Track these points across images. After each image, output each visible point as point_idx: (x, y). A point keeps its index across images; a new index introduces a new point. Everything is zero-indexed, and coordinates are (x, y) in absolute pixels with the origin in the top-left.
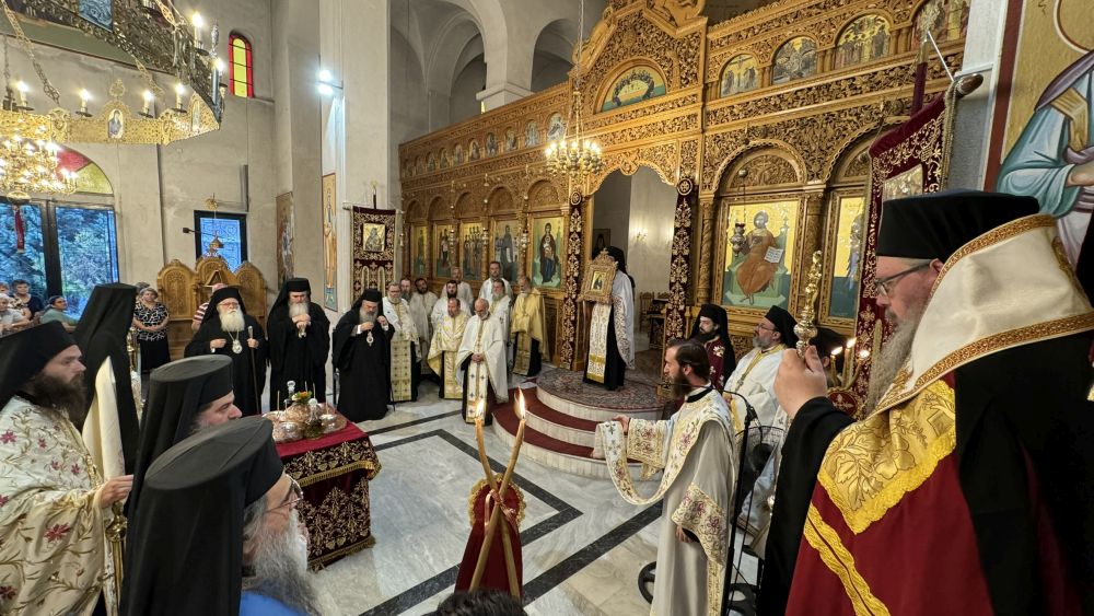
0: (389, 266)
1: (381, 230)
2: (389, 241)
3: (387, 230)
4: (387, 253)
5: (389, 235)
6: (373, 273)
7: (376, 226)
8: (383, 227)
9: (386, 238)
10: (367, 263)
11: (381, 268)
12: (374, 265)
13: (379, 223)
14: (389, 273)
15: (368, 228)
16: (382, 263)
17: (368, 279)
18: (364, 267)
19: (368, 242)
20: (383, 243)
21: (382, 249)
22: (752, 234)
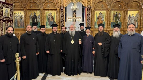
1: (9, 10)
2: (11, 14)
3: (10, 10)
4: (11, 18)
7: (7, 8)
8: (9, 9)
9: (10, 13)
11: (9, 23)
12: (7, 22)
13: (8, 7)
14: (12, 24)
16: (9, 21)
17: (5, 26)
18: (4, 22)
19: (5, 14)
20: (9, 14)
21: (9, 17)
22: (99, 16)
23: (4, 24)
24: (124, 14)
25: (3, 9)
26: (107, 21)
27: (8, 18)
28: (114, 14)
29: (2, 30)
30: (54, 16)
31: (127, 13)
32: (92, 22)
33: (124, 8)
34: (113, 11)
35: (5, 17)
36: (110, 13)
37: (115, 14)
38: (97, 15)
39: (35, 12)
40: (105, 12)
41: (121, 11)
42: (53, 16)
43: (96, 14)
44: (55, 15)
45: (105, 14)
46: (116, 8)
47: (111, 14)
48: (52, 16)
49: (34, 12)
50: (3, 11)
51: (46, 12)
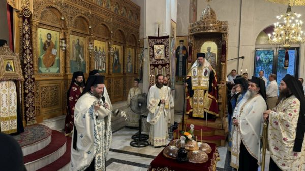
26: (63, 58)
28: (74, 42)
33: (88, 33)
34: (72, 36)
37: (76, 43)
38: (41, 40)
40: (58, 33)
41: (84, 39)
46: (77, 30)
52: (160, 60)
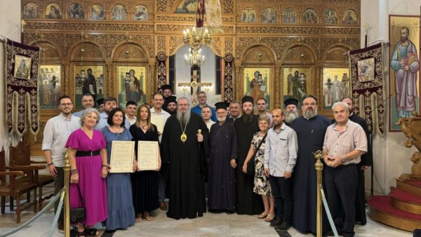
0: (33, 92)
1: (28, 62)
2: (33, 71)
3: (32, 62)
4: (32, 81)
5: (34, 67)
6: (21, 97)
7: (25, 58)
8: (30, 59)
9: (32, 69)
10: (17, 88)
11: (28, 93)
12: (22, 91)
13: (27, 56)
14: (33, 97)
15: (19, 60)
16: (28, 89)
17: (17, 102)
18: (15, 92)
19: (18, 71)
20: (29, 73)
21: (29, 78)
22: (254, 80)
23: (15, 95)
24: (316, 76)
25: (16, 61)
26: (273, 94)
27: (25, 80)
28: (290, 75)
29: (10, 110)
30: (141, 77)
31: (321, 73)
32: (237, 94)
33: (313, 61)
34: (288, 69)
35: (19, 80)
36: (281, 73)
37: (293, 75)
38: (248, 78)
39: (92, 68)
40: (268, 69)
41: (307, 69)
42: (139, 78)
43: (245, 76)
44: (144, 75)
45: (268, 76)
46: (294, 62)
47: (283, 75)
48: (136, 79)
49: (89, 67)
50: (13, 65)
51: (120, 67)
52: (367, 82)
